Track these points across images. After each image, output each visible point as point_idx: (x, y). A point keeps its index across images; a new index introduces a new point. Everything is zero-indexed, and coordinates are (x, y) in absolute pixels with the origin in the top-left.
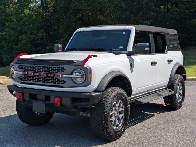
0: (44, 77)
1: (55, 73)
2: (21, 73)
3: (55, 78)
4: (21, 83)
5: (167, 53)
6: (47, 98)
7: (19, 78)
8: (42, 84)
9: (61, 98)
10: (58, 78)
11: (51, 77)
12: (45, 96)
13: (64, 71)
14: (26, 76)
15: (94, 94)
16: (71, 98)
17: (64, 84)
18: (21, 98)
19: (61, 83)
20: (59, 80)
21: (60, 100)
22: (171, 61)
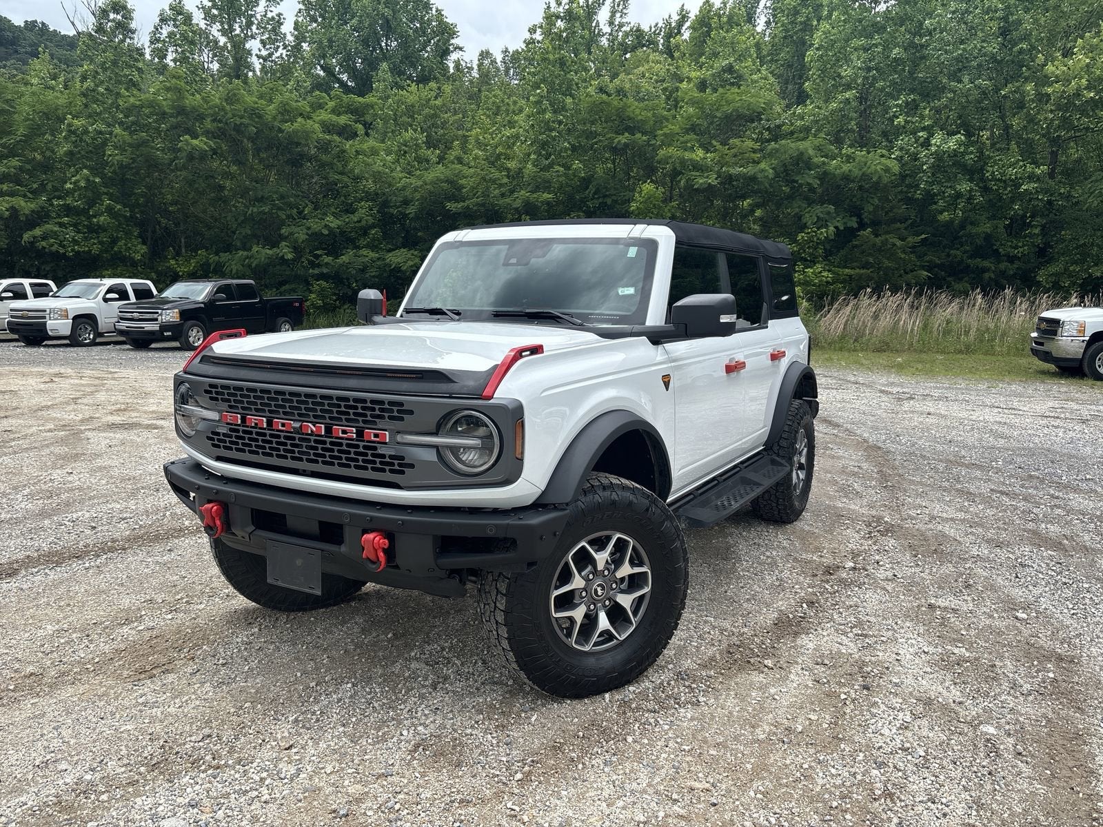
0: (316, 441)
1: (361, 425)
2: (213, 415)
3: (361, 444)
4: (219, 459)
5: (767, 327)
6: (331, 532)
7: (209, 438)
8: (304, 471)
9: (390, 536)
10: (375, 448)
11: (344, 442)
12: (321, 523)
13: (402, 419)
14: (237, 431)
15: (536, 520)
16: (435, 537)
17: (402, 472)
18: (218, 523)
19: (392, 471)
20: (383, 456)
21: (385, 543)
22: (783, 354)
